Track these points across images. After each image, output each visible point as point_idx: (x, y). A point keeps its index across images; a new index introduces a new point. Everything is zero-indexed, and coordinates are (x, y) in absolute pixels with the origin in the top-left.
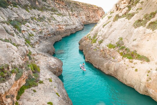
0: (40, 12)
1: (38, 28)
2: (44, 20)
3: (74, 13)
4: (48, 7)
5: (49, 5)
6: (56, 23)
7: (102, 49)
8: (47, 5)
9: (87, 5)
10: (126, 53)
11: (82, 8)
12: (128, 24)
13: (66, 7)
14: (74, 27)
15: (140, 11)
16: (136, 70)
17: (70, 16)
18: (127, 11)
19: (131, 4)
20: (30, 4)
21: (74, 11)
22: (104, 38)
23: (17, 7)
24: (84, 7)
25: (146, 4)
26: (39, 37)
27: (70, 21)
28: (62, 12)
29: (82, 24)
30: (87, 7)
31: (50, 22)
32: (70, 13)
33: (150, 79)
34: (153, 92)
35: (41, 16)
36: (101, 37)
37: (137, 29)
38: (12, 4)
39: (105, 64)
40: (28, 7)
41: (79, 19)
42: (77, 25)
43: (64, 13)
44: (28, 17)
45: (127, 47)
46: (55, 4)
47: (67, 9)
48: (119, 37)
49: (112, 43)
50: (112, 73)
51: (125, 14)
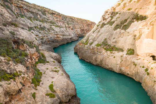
0: (41, 23)
1: (40, 35)
2: (45, 30)
3: (69, 26)
4: (48, 20)
5: (48, 18)
6: (54, 33)
7: (92, 48)
8: (47, 18)
9: (81, 20)
10: (108, 48)
11: (77, 22)
12: (110, 28)
13: (63, 20)
14: (70, 37)
15: (118, 19)
16: (114, 57)
17: (66, 28)
18: (110, 20)
19: (113, 15)
20: (33, 17)
21: (70, 24)
22: (94, 41)
23: (24, 18)
24: (79, 22)
25: (122, 14)
26: (42, 42)
27: (66, 32)
28: (59, 25)
29: (77, 35)
30: (81, 21)
31: (50, 31)
32: (67, 25)
33: (122, 61)
34: (124, 69)
35: (42, 26)
36: (91, 40)
37: (116, 31)
38: (19, 16)
39: (94, 58)
40: (32, 19)
41: (74, 31)
42: (72, 36)
43: (61, 25)
44: (33, 26)
45: (109, 43)
46: (53, 18)
47: (64, 23)
48: (104, 38)
49: (99, 43)
50: (99, 63)
51: (109, 22)
